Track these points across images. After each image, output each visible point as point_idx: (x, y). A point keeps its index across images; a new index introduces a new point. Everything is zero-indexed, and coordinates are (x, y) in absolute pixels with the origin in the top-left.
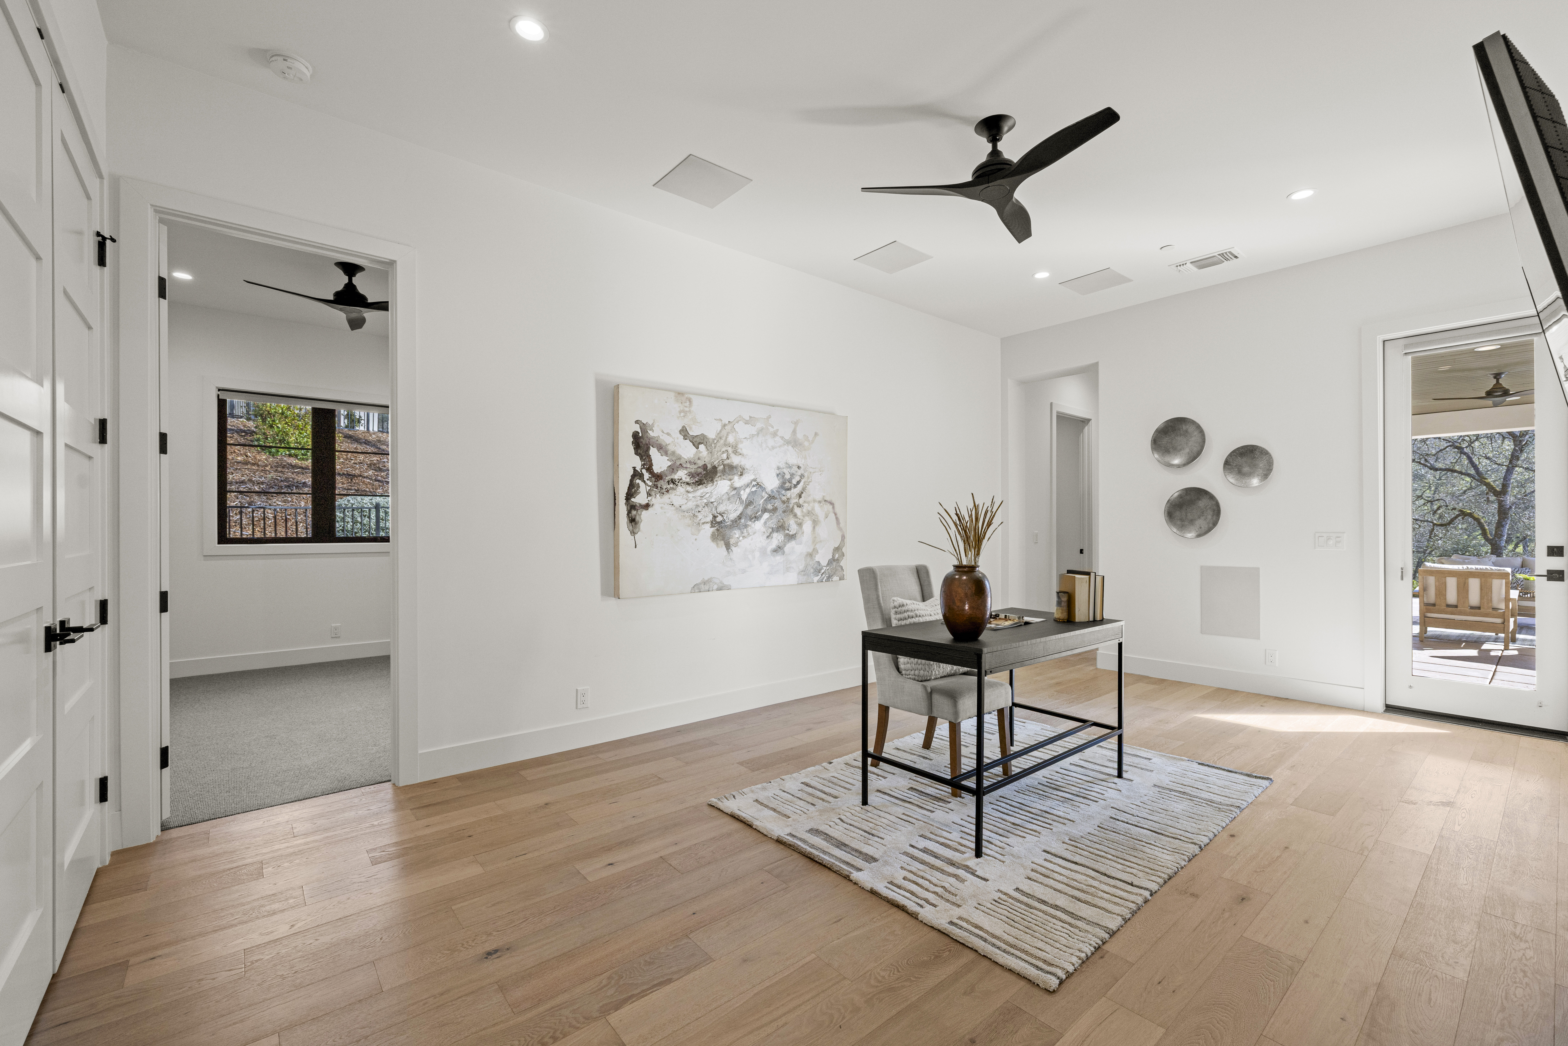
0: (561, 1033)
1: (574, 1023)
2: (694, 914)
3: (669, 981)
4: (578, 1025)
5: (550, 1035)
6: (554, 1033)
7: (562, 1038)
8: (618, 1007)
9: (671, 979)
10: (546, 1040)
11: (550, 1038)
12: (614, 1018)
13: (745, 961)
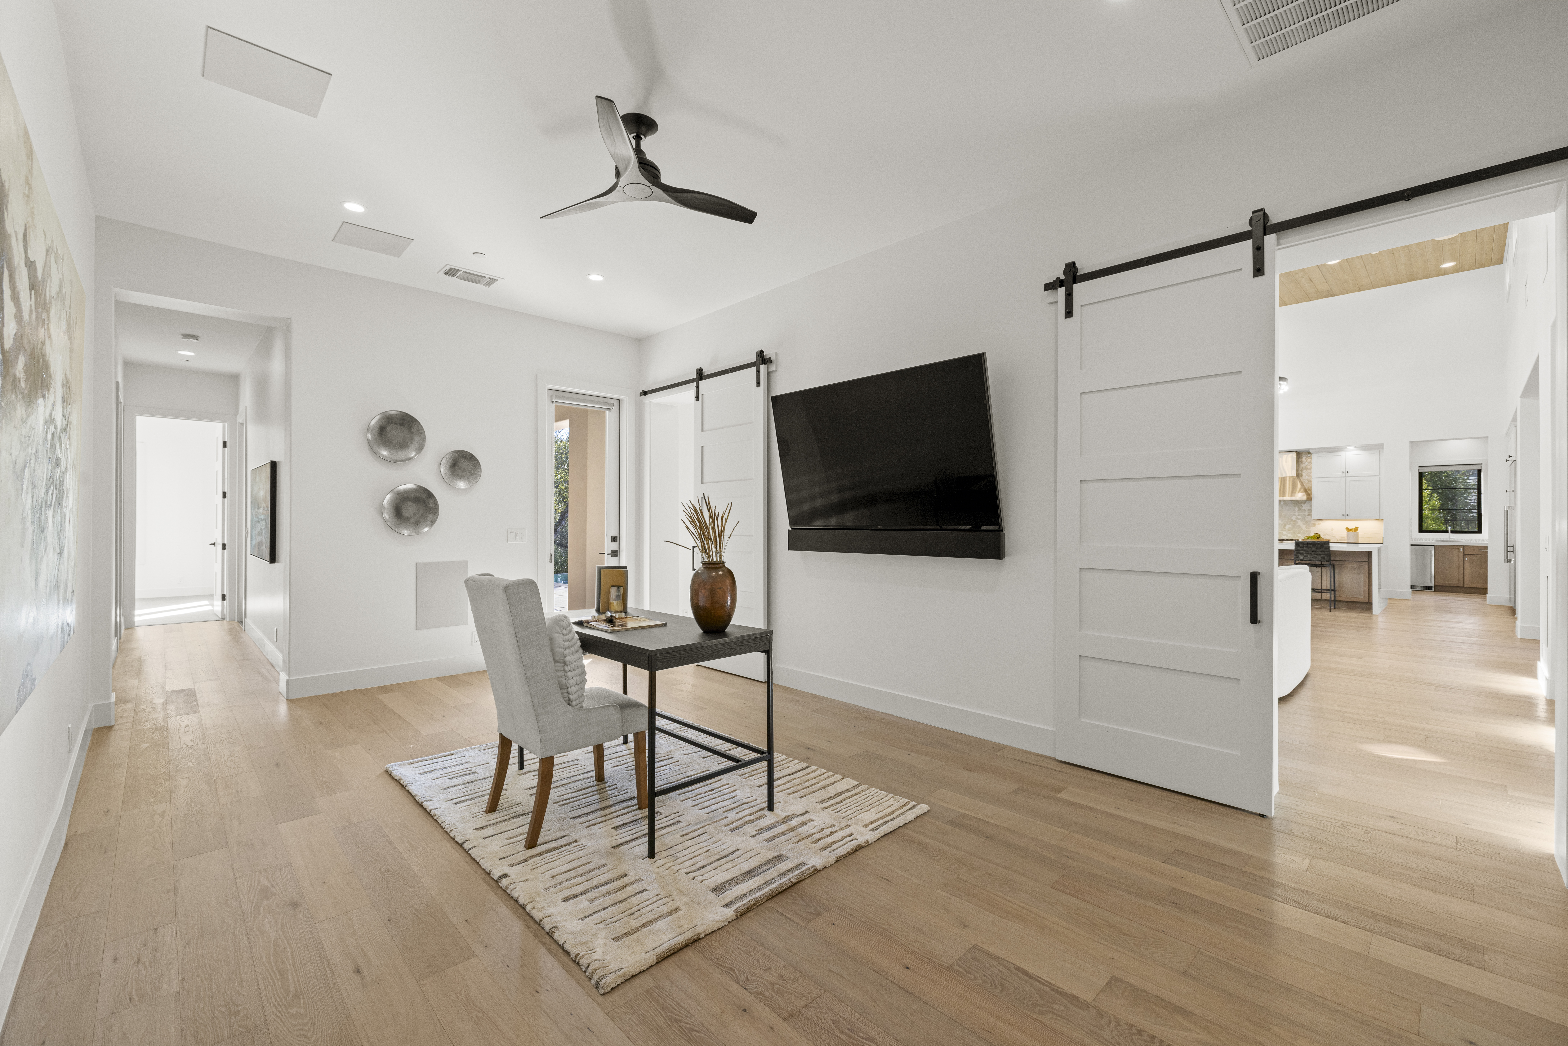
0: (1131, 1029)
1: (1113, 1023)
2: (908, 968)
3: (1018, 969)
4: (1113, 1019)
5: (1140, 1037)
6: (1135, 1034)
7: (1135, 1026)
8: (1073, 998)
9: (1015, 968)
10: (1146, 1038)
11: (1142, 1036)
12: (1088, 996)
13: (965, 926)
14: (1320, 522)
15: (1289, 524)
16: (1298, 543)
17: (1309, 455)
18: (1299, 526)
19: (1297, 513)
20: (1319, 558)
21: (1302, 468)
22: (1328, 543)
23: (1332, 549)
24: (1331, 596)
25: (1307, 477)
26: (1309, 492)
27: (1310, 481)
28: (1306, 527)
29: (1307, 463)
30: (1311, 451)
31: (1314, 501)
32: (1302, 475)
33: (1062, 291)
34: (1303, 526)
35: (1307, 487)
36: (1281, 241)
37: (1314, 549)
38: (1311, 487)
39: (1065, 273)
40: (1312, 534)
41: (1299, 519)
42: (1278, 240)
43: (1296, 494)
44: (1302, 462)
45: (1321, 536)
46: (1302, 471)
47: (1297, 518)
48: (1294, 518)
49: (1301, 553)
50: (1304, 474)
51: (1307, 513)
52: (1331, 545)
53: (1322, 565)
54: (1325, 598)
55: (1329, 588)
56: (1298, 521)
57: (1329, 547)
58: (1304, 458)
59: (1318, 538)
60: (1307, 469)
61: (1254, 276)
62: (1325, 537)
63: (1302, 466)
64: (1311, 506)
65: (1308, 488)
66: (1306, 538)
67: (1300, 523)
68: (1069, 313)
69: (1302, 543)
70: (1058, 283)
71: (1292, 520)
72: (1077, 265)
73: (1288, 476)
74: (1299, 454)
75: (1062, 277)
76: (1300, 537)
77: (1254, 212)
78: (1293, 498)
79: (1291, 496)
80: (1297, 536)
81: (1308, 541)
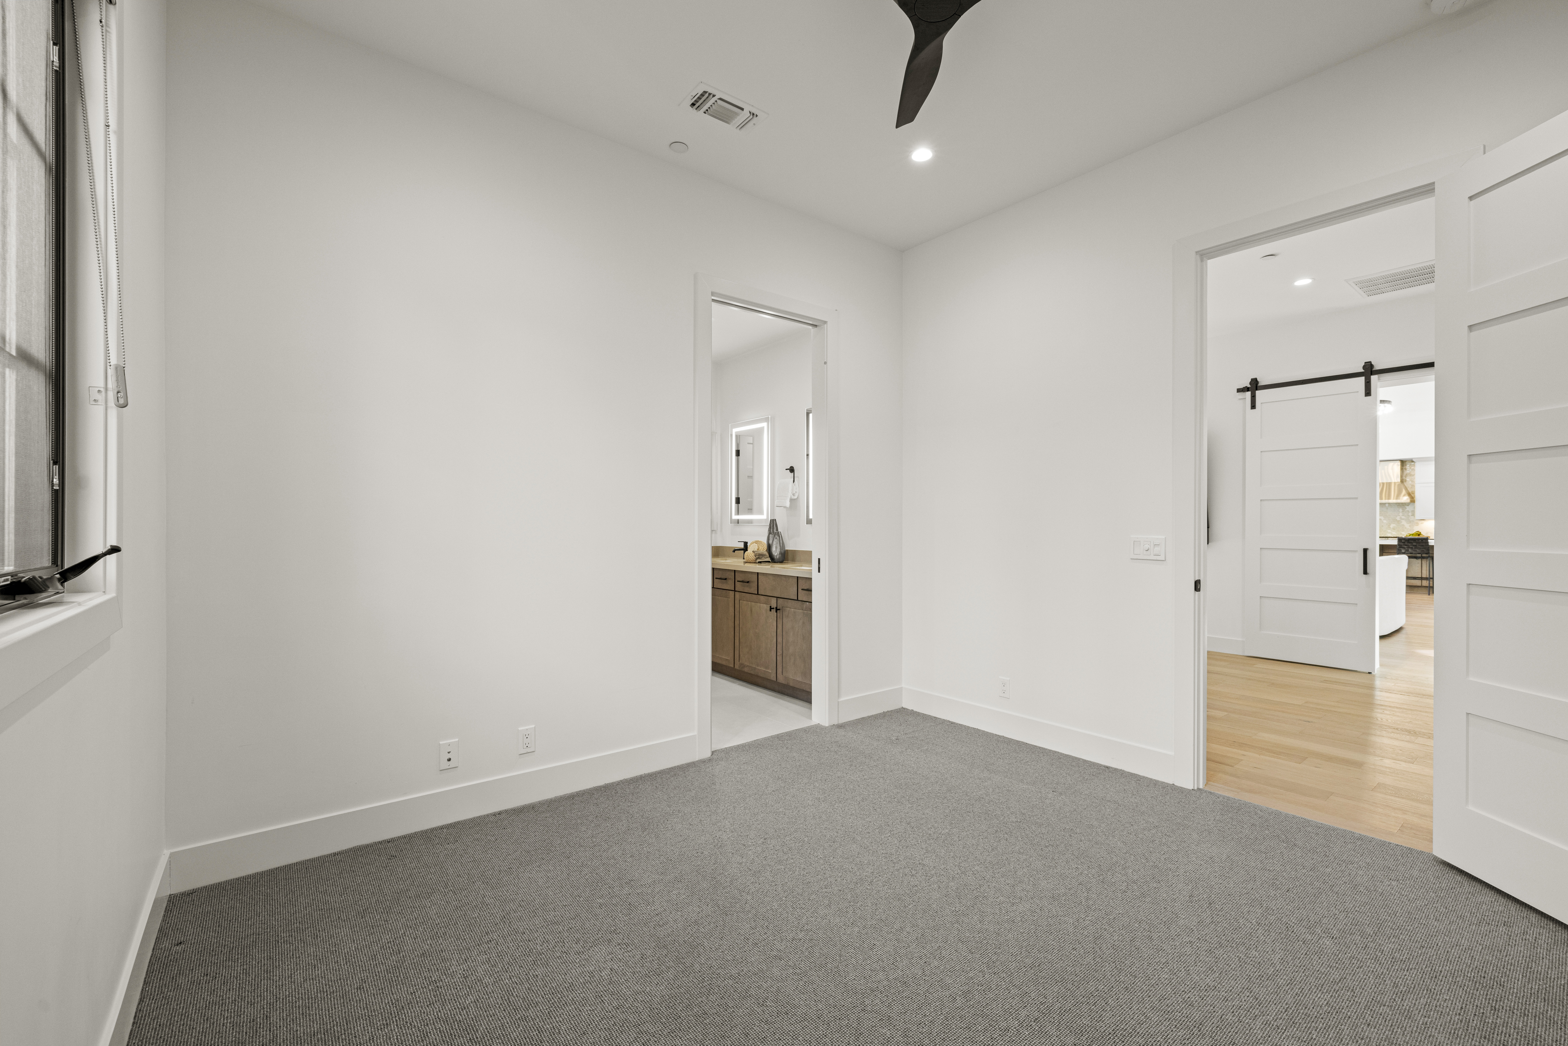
14: (1423, 521)
15: (1394, 524)
16: (1400, 539)
17: (1413, 463)
18: (1403, 525)
19: (1401, 514)
20: (1418, 551)
21: (1406, 475)
22: (1427, 539)
23: (1430, 544)
24: (1429, 583)
25: (1410, 482)
26: (1413, 495)
27: (1413, 486)
28: (1410, 526)
29: (1410, 470)
30: (1413, 460)
31: (1416, 503)
32: (1406, 481)
33: (1249, 394)
34: (1407, 526)
35: (1410, 492)
36: (1381, 378)
37: (1414, 544)
38: (1414, 491)
39: (1250, 384)
40: (1414, 532)
41: (1403, 519)
42: (1379, 377)
43: (1401, 497)
44: (1406, 469)
45: (1422, 533)
46: (1406, 477)
47: (1401, 518)
48: (1398, 518)
49: (1403, 547)
50: (1408, 479)
51: (1410, 514)
52: (1429, 541)
53: (1422, 558)
54: (1425, 585)
55: (1428, 577)
56: (1402, 521)
57: (1428, 542)
58: (1408, 466)
59: (1419, 535)
60: (1411, 475)
61: (1366, 396)
62: (1424, 534)
63: (1406, 472)
64: (1414, 508)
65: (1412, 491)
66: (1408, 535)
67: (1404, 522)
68: (1253, 406)
69: (1404, 539)
70: (1246, 389)
71: (1396, 520)
72: (1258, 380)
73: (1393, 481)
74: (1403, 462)
75: (1249, 386)
76: (1403, 535)
77: (1365, 363)
78: (1399, 501)
79: (1397, 499)
80: (1401, 534)
81: (1409, 537)
